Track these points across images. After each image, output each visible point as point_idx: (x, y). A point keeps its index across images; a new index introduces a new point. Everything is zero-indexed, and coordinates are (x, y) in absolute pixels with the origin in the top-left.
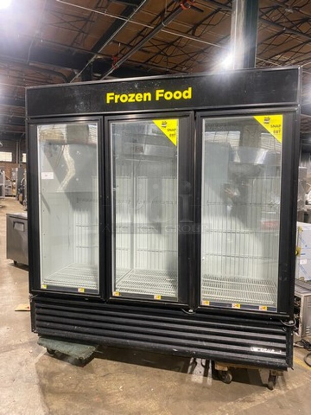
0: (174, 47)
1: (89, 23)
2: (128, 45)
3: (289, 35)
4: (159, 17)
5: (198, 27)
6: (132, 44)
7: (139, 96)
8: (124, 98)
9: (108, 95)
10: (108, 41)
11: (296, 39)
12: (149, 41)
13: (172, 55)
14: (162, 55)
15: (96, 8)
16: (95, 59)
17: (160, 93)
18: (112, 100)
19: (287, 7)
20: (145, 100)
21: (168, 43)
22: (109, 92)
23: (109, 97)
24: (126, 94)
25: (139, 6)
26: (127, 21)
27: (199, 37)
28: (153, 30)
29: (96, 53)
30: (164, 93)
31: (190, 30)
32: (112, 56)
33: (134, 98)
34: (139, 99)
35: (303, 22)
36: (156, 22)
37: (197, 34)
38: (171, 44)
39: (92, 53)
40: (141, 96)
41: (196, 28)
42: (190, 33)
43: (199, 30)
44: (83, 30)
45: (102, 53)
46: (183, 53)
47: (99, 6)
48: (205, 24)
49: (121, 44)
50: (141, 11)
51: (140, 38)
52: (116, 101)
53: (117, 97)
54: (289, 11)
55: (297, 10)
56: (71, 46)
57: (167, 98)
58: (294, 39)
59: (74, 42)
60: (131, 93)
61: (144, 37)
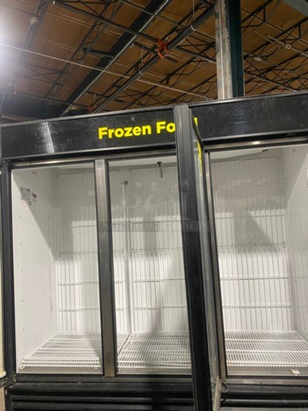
0: (149, 97)
1: (64, 75)
2: (103, 95)
3: (255, 83)
4: (134, 69)
5: (171, 78)
6: (107, 95)
7: (137, 130)
8: (119, 133)
9: (100, 130)
10: (84, 92)
11: (262, 86)
12: (124, 92)
13: (147, 104)
14: (137, 104)
15: (72, 59)
16: (70, 110)
17: (161, 125)
18: (105, 135)
19: (256, 56)
20: (144, 133)
21: (142, 93)
22: (101, 127)
23: (102, 132)
24: (121, 128)
25: (114, 58)
26: (103, 71)
27: (173, 85)
28: (129, 80)
29: (72, 103)
30: (166, 125)
31: (164, 80)
32: (87, 107)
33: (131, 132)
34: (137, 132)
35: (269, 71)
36: (131, 73)
37: (171, 83)
38: (145, 94)
39: (67, 104)
40: (140, 130)
41: (170, 78)
42: (165, 82)
43: (173, 80)
44: (58, 82)
45: (77, 103)
46: (157, 102)
47: (75, 58)
48: (177, 74)
49: (97, 94)
50: (116, 63)
51: (115, 88)
52: (110, 136)
53: (111, 132)
54: (258, 59)
55: (264, 59)
56: (46, 97)
57: (169, 130)
58: (260, 86)
59: (48, 94)
60: (128, 127)
61: (119, 87)
